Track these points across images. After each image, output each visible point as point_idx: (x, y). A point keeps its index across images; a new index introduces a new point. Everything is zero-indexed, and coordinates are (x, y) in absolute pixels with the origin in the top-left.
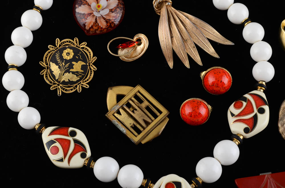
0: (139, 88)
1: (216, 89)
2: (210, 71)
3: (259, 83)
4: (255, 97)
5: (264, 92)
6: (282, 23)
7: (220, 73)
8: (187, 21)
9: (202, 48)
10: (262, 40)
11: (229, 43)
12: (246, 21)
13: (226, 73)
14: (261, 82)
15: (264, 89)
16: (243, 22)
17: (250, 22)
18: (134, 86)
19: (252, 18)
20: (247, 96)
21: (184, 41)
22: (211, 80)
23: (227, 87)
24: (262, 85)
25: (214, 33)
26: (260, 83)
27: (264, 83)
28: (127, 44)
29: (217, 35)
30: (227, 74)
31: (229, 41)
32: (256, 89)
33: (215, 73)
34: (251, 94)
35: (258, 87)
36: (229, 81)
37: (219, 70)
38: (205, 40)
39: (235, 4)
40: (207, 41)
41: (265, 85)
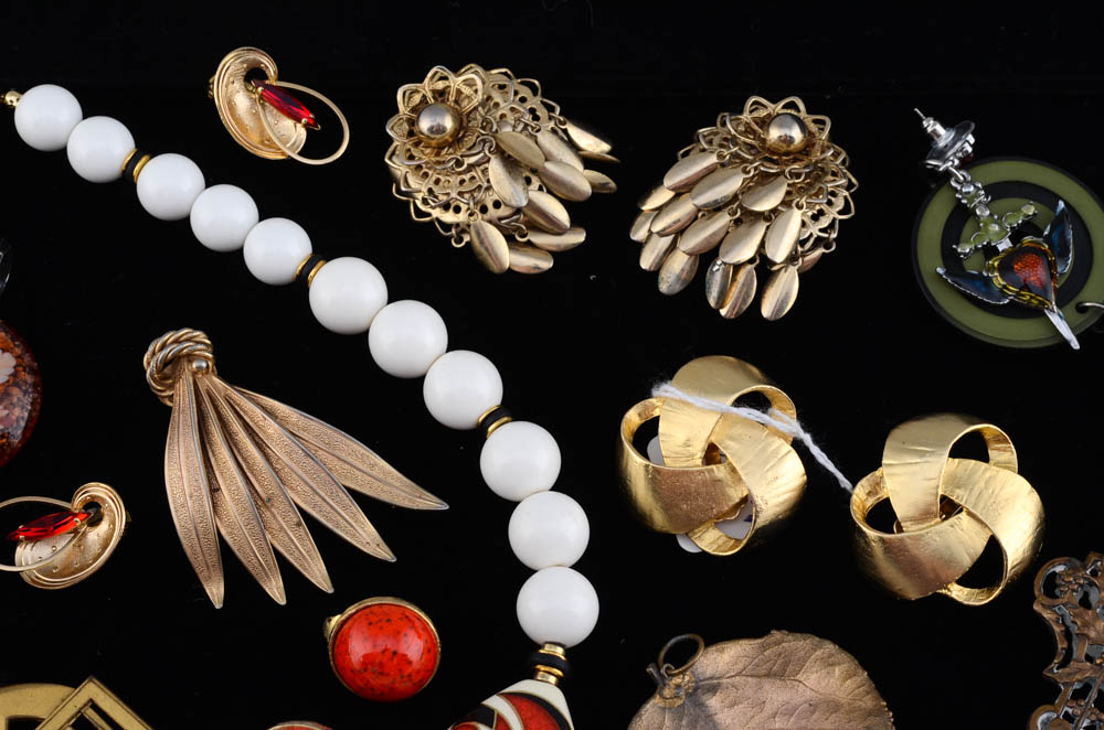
0: (92, 690)
1: (376, 681)
2: (356, 616)
3: (542, 651)
4: (525, 705)
5: (561, 684)
6: (624, 420)
7: (388, 620)
8: (270, 429)
9: (330, 525)
10: (550, 487)
11: (429, 502)
12: (493, 417)
13: (414, 619)
14: (547, 646)
15: (560, 673)
16: (481, 420)
17: (506, 419)
18: (74, 682)
19: (514, 406)
20: (496, 703)
21: (260, 502)
22: (358, 648)
23: (418, 672)
24: (551, 661)
25: (373, 466)
26: (547, 650)
27: (559, 652)
28: (46, 523)
29: (386, 473)
30: (417, 623)
31: (429, 494)
32: (532, 675)
33: (370, 624)
34: (511, 697)
35: (538, 667)
36: (428, 650)
37: (385, 608)
38: (341, 494)
39: (450, 353)
40: (348, 500)
41: (563, 658)
